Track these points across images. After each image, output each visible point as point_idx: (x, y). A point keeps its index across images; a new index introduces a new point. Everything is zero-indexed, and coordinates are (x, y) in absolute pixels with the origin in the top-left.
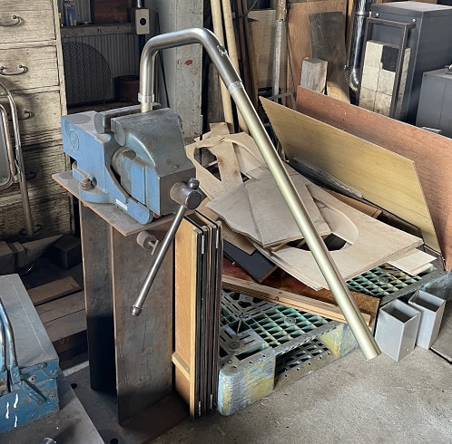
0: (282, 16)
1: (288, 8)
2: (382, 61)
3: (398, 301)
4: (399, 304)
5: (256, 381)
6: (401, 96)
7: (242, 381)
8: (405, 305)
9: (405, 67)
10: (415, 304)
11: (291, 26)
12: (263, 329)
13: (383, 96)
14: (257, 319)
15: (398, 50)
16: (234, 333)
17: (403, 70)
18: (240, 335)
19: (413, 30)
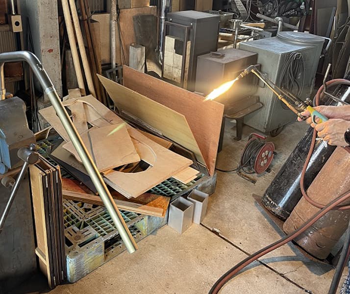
0: (114, 18)
1: (118, 13)
2: (175, 48)
3: (181, 197)
4: (182, 199)
5: (92, 258)
6: (187, 70)
7: (82, 260)
8: (185, 200)
9: (188, 52)
10: (191, 199)
11: (121, 24)
12: (97, 225)
13: (177, 70)
14: (94, 219)
15: (183, 42)
16: (78, 229)
17: (187, 54)
18: (82, 230)
19: (191, 30)
